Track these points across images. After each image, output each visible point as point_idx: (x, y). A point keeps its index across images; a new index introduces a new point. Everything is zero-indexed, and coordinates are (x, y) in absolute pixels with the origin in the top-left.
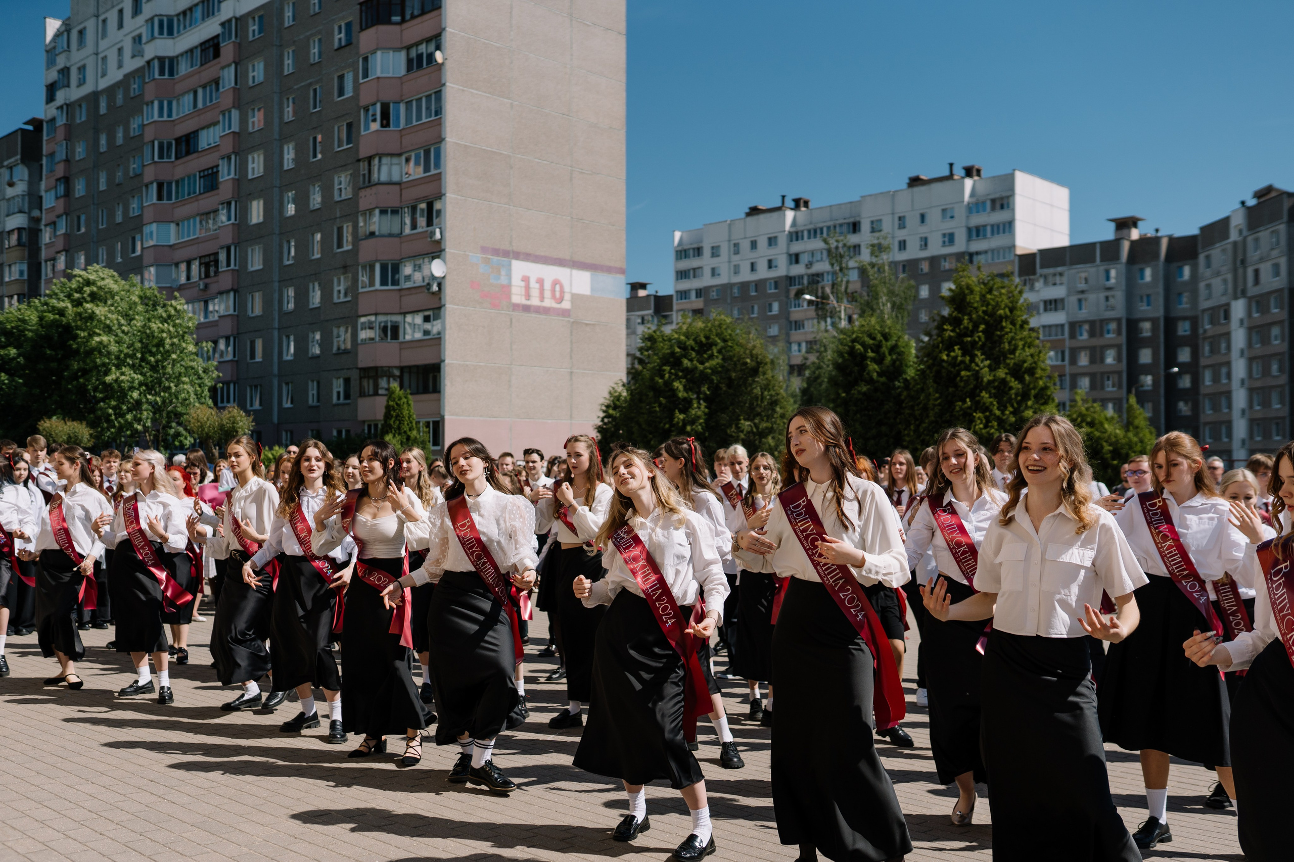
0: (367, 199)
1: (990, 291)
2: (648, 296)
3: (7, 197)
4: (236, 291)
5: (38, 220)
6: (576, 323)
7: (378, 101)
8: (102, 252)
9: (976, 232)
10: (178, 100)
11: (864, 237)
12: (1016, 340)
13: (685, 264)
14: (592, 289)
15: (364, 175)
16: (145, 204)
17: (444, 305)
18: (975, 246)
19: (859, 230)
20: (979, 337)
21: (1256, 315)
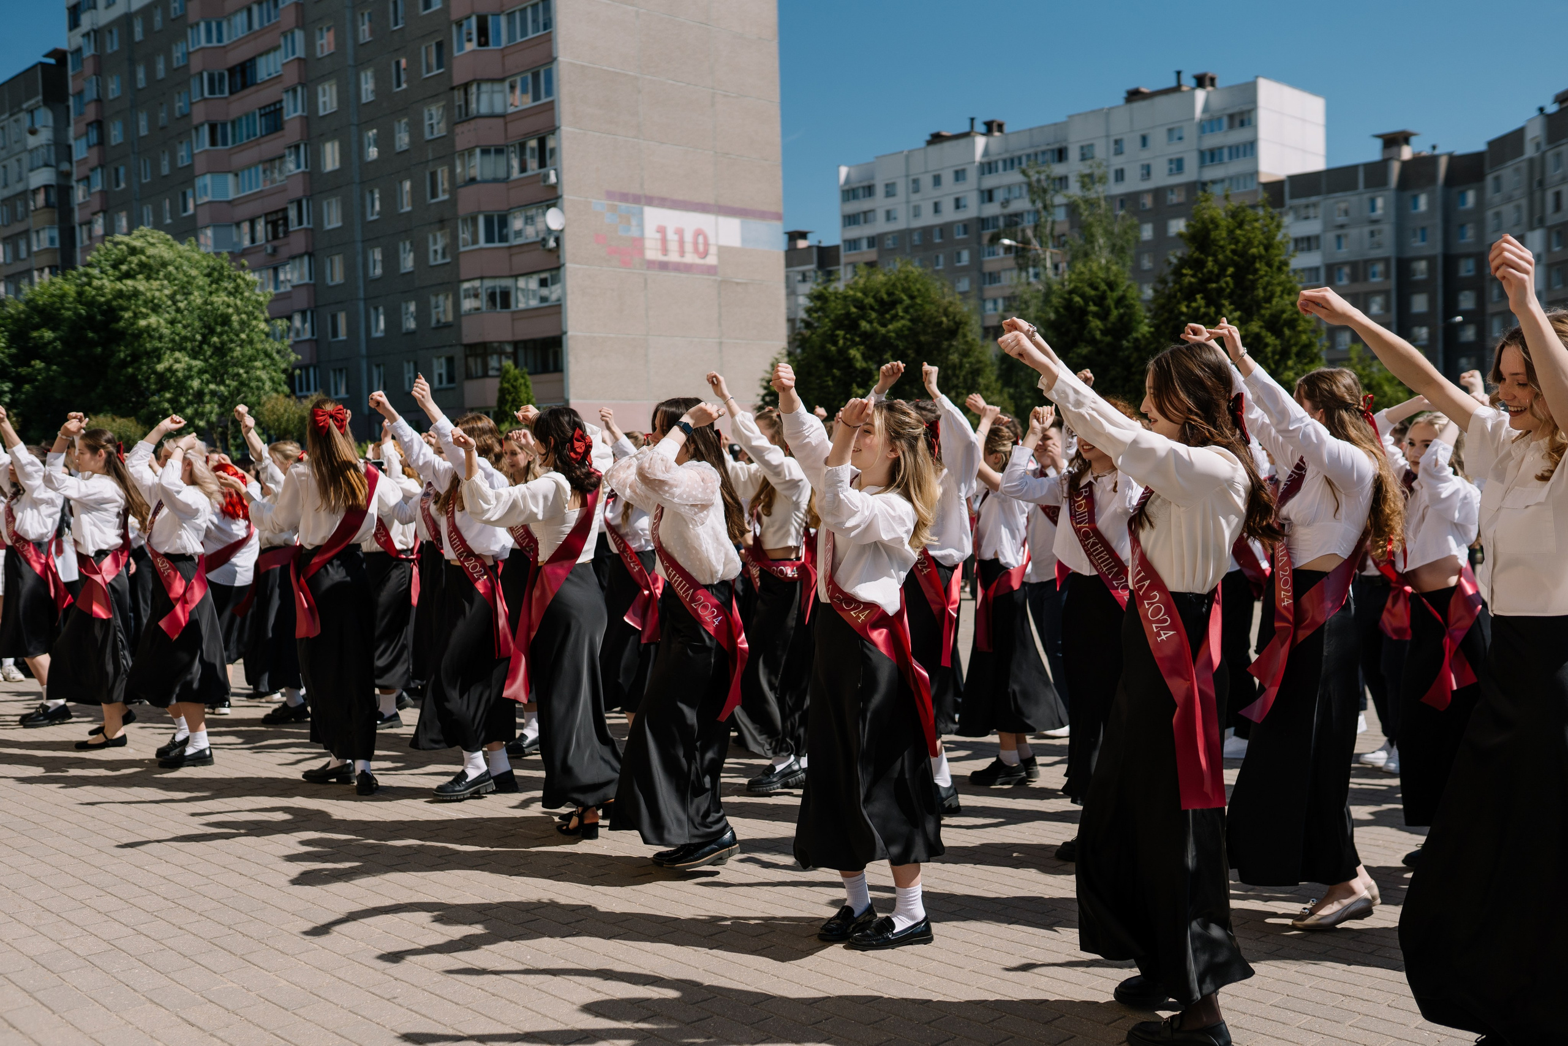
0: (465, 136)
1: (1240, 225)
2: (810, 247)
3: (29, 147)
4: (310, 255)
5: (68, 175)
6: (724, 282)
7: (473, 13)
8: (147, 211)
9: (1210, 156)
10: (229, 21)
11: (1073, 167)
12: (1272, 285)
13: (855, 207)
14: (744, 240)
15: (460, 106)
16: (196, 151)
17: (563, 265)
18: (1210, 174)
19: (1066, 158)
20: (1227, 283)
21: (1557, 249)
